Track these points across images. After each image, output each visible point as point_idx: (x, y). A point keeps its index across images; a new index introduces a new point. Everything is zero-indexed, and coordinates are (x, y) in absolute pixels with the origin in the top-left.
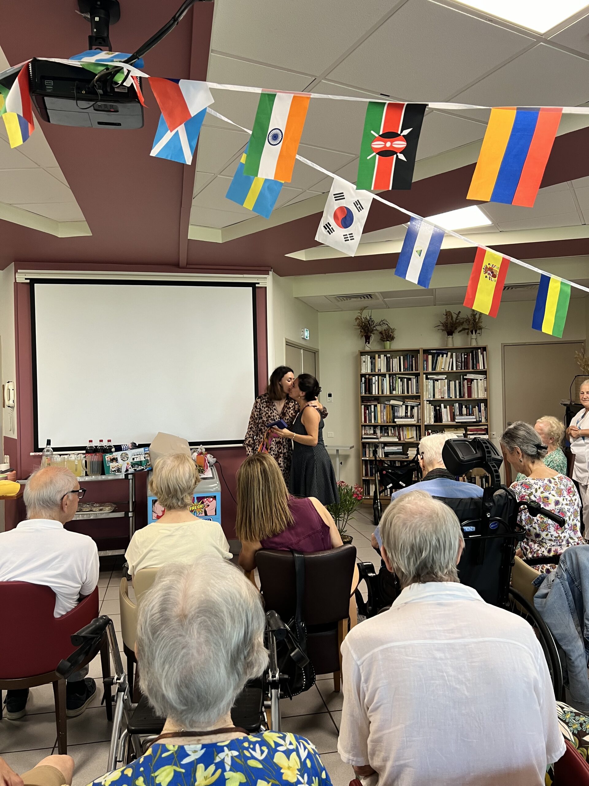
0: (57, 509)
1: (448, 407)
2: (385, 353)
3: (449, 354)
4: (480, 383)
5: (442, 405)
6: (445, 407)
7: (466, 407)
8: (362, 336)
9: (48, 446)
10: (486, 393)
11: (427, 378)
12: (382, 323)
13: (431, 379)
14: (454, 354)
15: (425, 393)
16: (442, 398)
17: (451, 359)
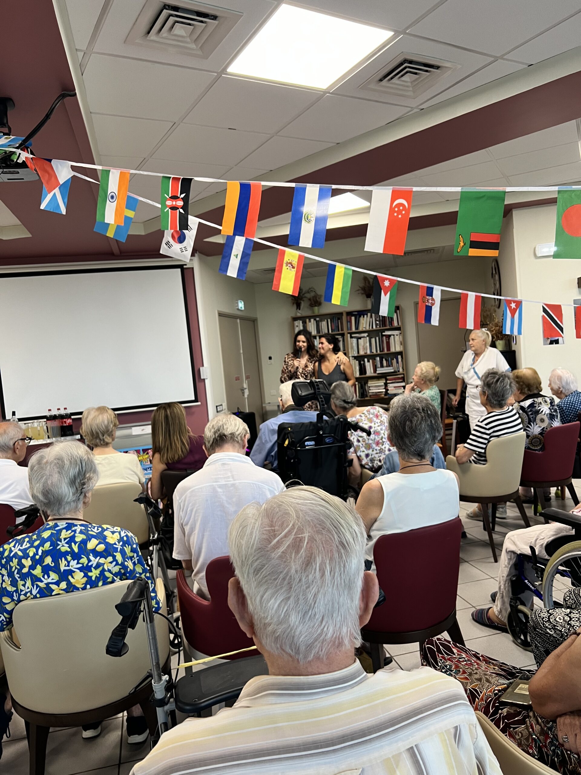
0: (10, 452)
1: (371, 361)
2: (314, 317)
3: (369, 314)
4: (397, 338)
5: (366, 360)
6: (369, 361)
7: (386, 360)
8: (293, 304)
9: (14, 417)
10: (401, 346)
11: (351, 337)
12: (310, 291)
13: (354, 337)
14: (373, 315)
15: (350, 350)
16: (365, 353)
17: (371, 319)
